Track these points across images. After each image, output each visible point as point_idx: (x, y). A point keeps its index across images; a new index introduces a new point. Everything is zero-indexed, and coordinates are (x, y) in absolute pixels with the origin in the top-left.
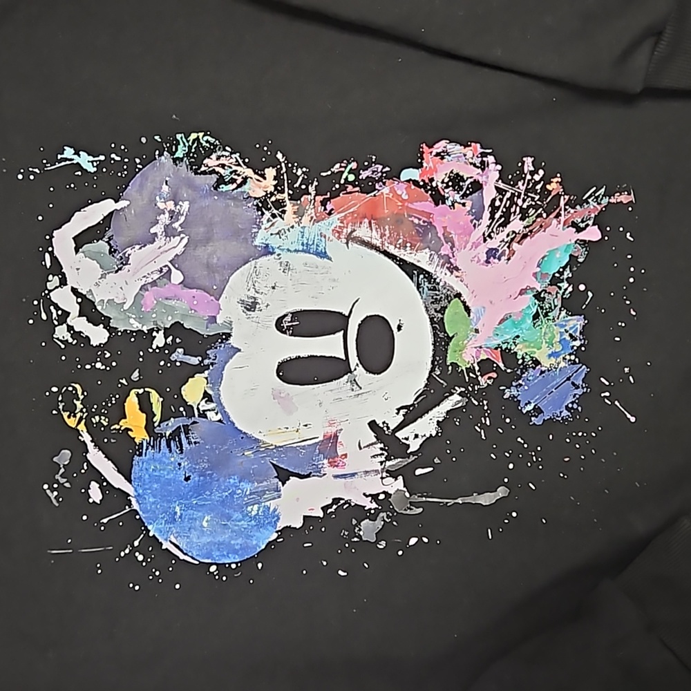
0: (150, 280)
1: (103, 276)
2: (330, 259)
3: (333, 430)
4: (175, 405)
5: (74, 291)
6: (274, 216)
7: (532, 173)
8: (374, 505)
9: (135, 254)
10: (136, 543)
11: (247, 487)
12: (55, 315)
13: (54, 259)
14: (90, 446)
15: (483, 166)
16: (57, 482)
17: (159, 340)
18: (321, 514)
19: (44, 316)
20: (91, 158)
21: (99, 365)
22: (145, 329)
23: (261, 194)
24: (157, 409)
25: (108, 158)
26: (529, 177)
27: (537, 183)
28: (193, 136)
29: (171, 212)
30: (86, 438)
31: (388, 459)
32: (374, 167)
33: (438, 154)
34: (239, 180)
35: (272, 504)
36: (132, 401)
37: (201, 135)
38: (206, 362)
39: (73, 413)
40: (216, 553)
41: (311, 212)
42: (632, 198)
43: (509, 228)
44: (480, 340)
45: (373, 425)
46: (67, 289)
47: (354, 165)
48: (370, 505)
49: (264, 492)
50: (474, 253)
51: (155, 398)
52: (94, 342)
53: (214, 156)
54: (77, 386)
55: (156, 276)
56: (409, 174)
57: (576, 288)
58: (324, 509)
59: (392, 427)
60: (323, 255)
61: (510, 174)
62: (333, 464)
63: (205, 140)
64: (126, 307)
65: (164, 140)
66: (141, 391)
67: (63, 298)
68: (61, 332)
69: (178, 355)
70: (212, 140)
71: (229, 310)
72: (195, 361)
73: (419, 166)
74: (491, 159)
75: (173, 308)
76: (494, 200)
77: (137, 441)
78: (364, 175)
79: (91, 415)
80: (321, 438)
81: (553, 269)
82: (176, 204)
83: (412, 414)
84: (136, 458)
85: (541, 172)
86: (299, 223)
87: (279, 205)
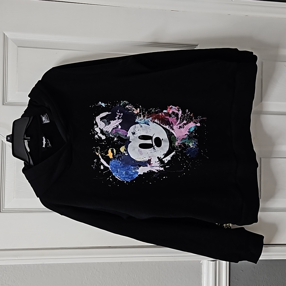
0: (114, 127)
1: (105, 126)
2: (150, 125)
3: (150, 158)
4: (118, 151)
5: (100, 128)
6: (139, 117)
7: (188, 112)
8: (157, 171)
9: (112, 122)
10: (110, 177)
11: (133, 167)
12: (95, 133)
13: (96, 122)
15: (179, 111)
16: (95, 165)
17: (116, 139)
18: (147, 172)
19: (93, 133)
20: (104, 104)
21: (103, 143)
22: (113, 137)
23: (136, 113)
24: (115, 152)
25: (108, 104)
26: (187, 113)
27: (189, 114)
28: (124, 101)
29: (119, 115)
30: (100, 157)
31: (161, 164)
32: (158, 109)
33: (170, 108)
34: (132, 110)
35: (137, 170)
36: (110, 151)
38: (125, 144)
39: (98, 152)
40: (126, 179)
41: (146, 117)
42: (206, 118)
43: (183, 122)
44: (179, 142)
45: (158, 158)
46: (98, 128)
47: (154, 109)
49: (136, 168)
50: (177, 126)
51: (114, 150)
52: (103, 139)
53: (128, 106)
54: (99, 147)
55: (116, 127)
56: (165, 111)
57: (195, 134)
58: (147, 171)
59: (162, 158)
60: (148, 125)
61: (184, 112)
62: (150, 165)
63: (126, 102)
64: (109, 132)
65: (119, 102)
66: (112, 149)
67: (97, 130)
68: (96, 136)
69: (119, 142)
70: (128, 102)
71: (129, 134)
72: (123, 143)
73: (167, 110)
74: (180, 109)
75: (119, 133)
76: (180, 117)
77: (111, 158)
78: (156, 111)
79: (101, 153)
80: (148, 160)
81: (191, 131)
83: (166, 155)
84: (110, 161)
85: (189, 112)
86: (144, 118)
87: (140, 115)
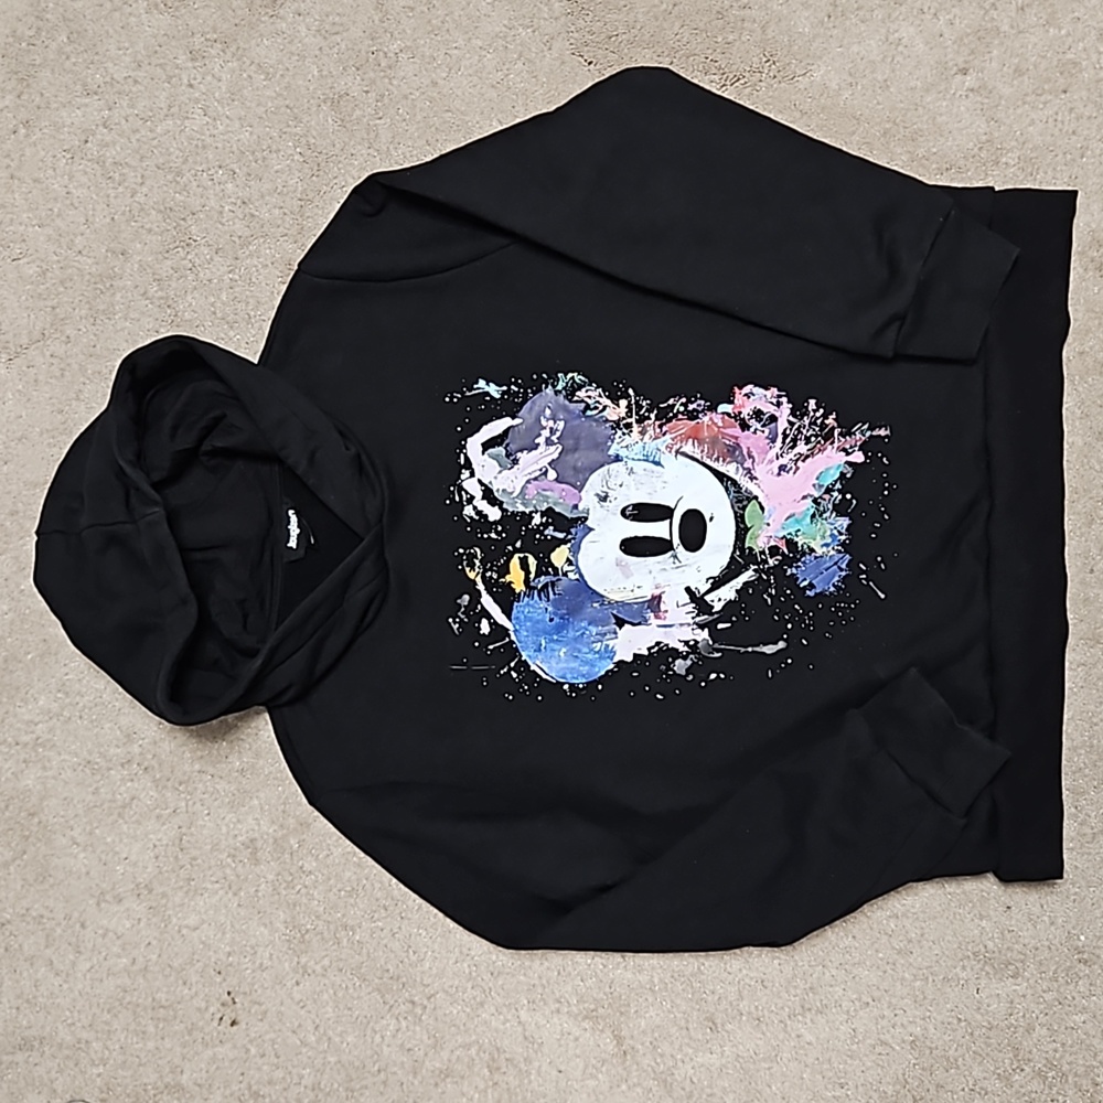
0: (533, 476)
1: (500, 472)
2: (662, 466)
3: (657, 592)
4: (545, 566)
5: (480, 481)
6: (624, 434)
7: (815, 411)
8: (686, 649)
9: (523, 457)
10: (512, 665)
11: (594, 630)
12: (464, 499)
13: (467, 459)
14: (484, 593)
15: (779, 404)
16: (459, 617)
17: (537, 519)
18: (646, 653)
19: (457, 499)
20: (498, 388)
21: (493, 535)
22: (527, 511)
23: (616, 418)
24: (533, 569)
25: (509, 389)
26: (812, 414)
27: (817, 418)
28: (570, 375)
29: (551, 429)
30: (481, 587)
31: (698, 615)
32: (699, 402)
33: (746, 395)
34: (601, 407)
35: (611, 643)
36: (515, 562)
37: (575, 374)
38: (570, 537)
39: (473, 568)
40: (569, 676)
41: (652, 432)
42: (888, 432)
43: (796, 450)
44: (770, 531)
45: (688, 590)
46: (474, 480)
47: (684, 400)
48: (682, 648)
49: (605, 634)
50: (769, 467)
51: (532, 562)
52: (491, 519)
53: (584, 390)
54: (478, 550)
55: (538, 473)
56: (723, 408)
57: (844, 497)
58: (649, 649)
59: (702, 592)
60: (658, 464)
61: (798, 410)
62: (657, 617)
63: (578, 378)
64: (515, 495)
65: (549, 378)
66: (522, 555)
67: (472, 486)
68: (468, 511)
69: (550, 531)
70: (583, 378)
71: (588, 499)
72: (561, 535)
73: (732, 402)
74: (784, 400)
75: (548, 497)
76: (785, 430)
77: (517, 591)
78: (691, 407)
79: (485, 571)
80: (649, 598)
81: (827, 482)
82: (555, 423)
83: (718, 583)
84: (516, 604)
85: (822, 411)
86: (642, 440)
87: (629, 426)
